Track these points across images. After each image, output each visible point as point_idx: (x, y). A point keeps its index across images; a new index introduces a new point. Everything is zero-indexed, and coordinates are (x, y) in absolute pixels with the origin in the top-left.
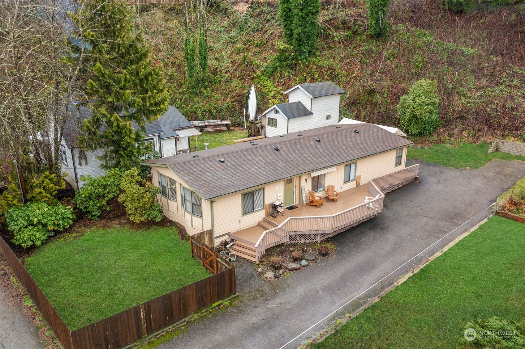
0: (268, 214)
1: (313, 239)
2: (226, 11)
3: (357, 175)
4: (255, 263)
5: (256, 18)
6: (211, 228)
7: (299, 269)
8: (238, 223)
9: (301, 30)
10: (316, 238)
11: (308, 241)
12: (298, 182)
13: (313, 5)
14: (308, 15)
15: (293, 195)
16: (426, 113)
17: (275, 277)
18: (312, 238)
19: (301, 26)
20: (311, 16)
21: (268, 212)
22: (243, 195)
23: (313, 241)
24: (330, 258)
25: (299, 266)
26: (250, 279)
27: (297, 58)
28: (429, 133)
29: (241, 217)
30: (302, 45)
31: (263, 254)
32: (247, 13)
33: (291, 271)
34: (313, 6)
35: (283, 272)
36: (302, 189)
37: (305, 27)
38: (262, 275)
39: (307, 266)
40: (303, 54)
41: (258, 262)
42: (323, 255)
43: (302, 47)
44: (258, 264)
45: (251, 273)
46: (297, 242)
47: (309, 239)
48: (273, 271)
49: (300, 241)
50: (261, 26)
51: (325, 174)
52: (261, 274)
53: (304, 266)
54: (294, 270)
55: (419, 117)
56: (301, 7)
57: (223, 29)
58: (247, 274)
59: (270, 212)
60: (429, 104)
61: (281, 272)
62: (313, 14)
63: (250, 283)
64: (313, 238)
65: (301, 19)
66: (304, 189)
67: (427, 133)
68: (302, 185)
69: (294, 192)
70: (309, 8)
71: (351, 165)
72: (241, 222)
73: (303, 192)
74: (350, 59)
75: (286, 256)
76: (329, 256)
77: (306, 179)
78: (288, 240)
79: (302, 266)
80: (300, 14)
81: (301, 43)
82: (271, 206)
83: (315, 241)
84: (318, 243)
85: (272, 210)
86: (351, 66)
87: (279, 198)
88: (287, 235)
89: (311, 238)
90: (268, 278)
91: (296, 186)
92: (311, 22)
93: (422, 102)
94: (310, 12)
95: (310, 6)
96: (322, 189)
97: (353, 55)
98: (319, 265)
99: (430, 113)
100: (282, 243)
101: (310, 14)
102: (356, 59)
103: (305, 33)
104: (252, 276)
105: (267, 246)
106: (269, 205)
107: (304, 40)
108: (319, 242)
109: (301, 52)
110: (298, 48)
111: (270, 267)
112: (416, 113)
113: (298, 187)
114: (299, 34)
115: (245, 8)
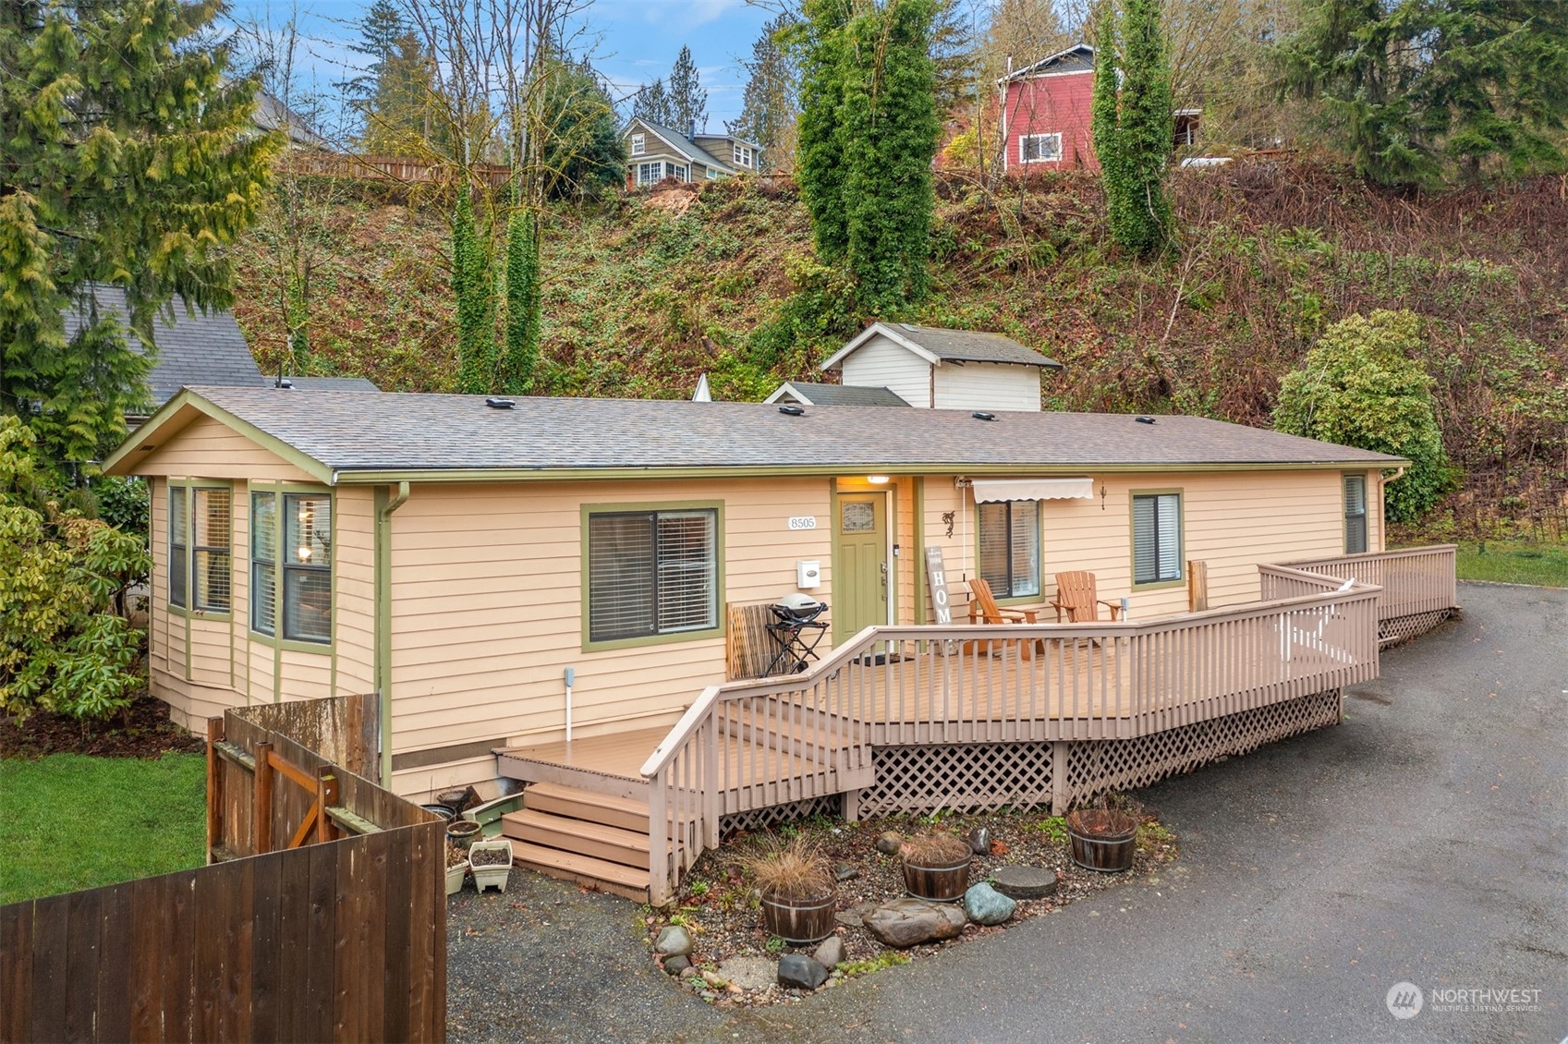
0: (744, 665)
1: (1024, 788)
2: (620, 209)
3: (1188, 557)
4: (643, 898)
5: (721, 224)
6: (370, 690)
7: (955, 934)
8: (556, 688)
9: (878, 204)
10: (1039, 779)
11: (993, 797)
12: (905, 530)
13: (914, 123)
14: (897, 157)
15: (885, 599)
16: (1394, 422)
17: (786, 983)
18: (1016, 781)
19: (876, 193)
20: (911, 159)
21: (742, 657)
22: (592, 516)
23: (1023, 796)
24: (1155, 881)
25: (953, 915)
26: (590, 992)
27: (865, 302)
28: (1417, 508)
29: (577, 654)
30: (884, 258)
31: (706, 849)
32: (692, 211)
33: (902, 948)
34: (917, 128)
35: (843, 956)
36: (932, 561)
37: (891, 197)
38: (686, 971)
39: (1011, 919)
40: (885, 290)
41: (662, 896)
42: (1106, 863)
43: (884, 262)
44: (665, 912)
45: (602, 956)
46: (922, 802)
47: (1000, 789)
48: (774, 956)
49: (945, 800)
50: (736, 243)
51: (1040, 503)
52: (681, 961)
53: (989, 923)
54: (923, 943)
55: (1371, 435)
56: (874, 131)
57: (606, 253)
58: (574, 961)
59: (754, 655)
60: (1400, 392)
61: (829, 949)
62: (915, 154)
63: (586, 1017)
64: (1023, 780)
65: (875, 170)
66: (941, 566)
67: (1412, 509)
68: (928, 544)
69: (884, 583)
70: (903, 133)
71: (1155, 497)
72: (581, 684)
73: (937, 578)
74: (1056, 311)
75: (856, 876)
76: (1143, 872)
77: (949, 517)
78: (866, 778)
79: (978, 923)
80: (871, 153)
81: (878, 250)
82: (763, 622)
83: (1034, 798)
84: (1055, 812)
85: (767, 647)
86: (1064, 329)
87: (807, 582)
88: (862, 743)
89: (1008, 781)
90: (733, 988)
91: (896, 547)
92: (911, 178)
93: (1374, 383)
94: (904, 146)
95: (902, 127)
96: (1031, 589)
97: (1066, 300)
98: (1094, 913)
99: (1414, 424)
100: (831, 791)
101: (905, 153)
102: (1077, 311)
103: (889, 214)
104: (611, 975)
105: (730, 797)
106: (748, 611)
107: (889, 237)
108: (1059, 804)
109: (879, 282)
110: (870, 266)
111: (752, 928)
112: (1357, 424)
113: (905, 554)
114: (868, 218)
115: (685, 202)
